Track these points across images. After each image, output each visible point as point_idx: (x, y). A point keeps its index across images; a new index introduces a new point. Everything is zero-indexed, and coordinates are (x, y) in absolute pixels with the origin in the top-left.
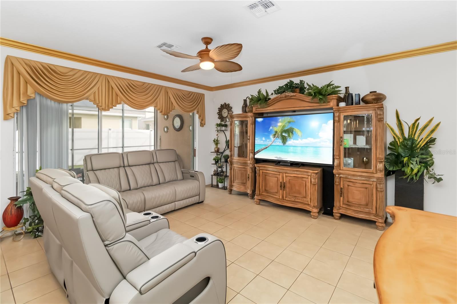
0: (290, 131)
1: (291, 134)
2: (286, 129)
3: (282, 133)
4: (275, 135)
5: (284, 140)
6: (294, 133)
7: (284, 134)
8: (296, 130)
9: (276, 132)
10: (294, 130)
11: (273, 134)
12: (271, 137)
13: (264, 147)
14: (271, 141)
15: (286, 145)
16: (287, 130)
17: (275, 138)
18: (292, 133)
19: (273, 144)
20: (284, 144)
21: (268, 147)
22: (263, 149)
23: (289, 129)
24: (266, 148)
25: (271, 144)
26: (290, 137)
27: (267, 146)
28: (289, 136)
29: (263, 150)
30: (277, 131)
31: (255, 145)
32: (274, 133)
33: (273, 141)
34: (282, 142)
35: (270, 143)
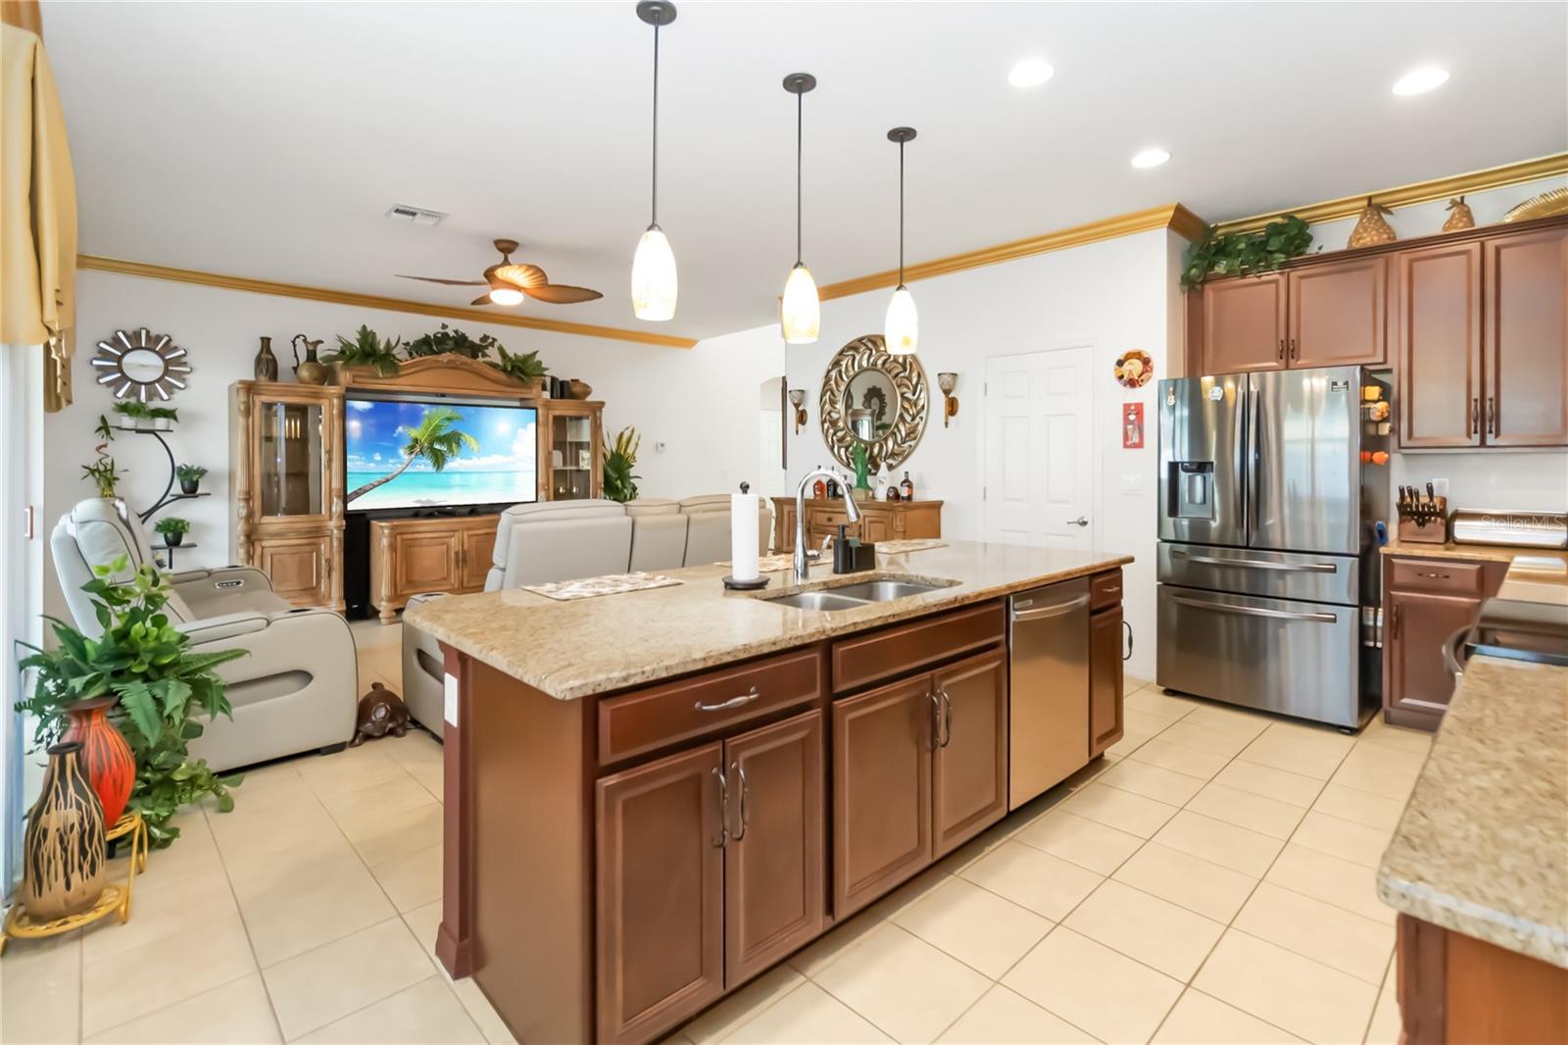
0: (453, 440)
1: (454, 445)
2: (442, 433)
3: (431, 444)
4: (412, 448)
5: (439, 460)
6: (461, 443)
7: (437, 446)
8: (467, 438)
9: (416, 441)
10: (461, 438)
11: (406, 446)
12: (401, 452)
13: (379, 478)
14: (402, 463)
15: (443, 471)
16: (444, 436)
17: (413, 456)
18: (458, 444)
19: (409, 469)
20: (438, 468)
21: (393, 478)
22: (376, 484)
23: (449, 434)
24: (388, 480)
25: (400, 470)
26: (453, 452)
27: (389, 476)
28: (450, 450)
29: (375, 486)
30: (419, 438)
31: (348, 476)
32: (411, 443)
33: (406, 462)
34: (434, 465)
35: (399, 467)
